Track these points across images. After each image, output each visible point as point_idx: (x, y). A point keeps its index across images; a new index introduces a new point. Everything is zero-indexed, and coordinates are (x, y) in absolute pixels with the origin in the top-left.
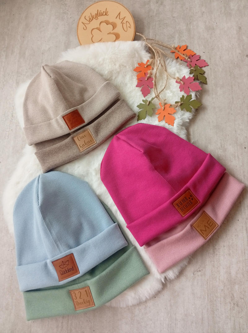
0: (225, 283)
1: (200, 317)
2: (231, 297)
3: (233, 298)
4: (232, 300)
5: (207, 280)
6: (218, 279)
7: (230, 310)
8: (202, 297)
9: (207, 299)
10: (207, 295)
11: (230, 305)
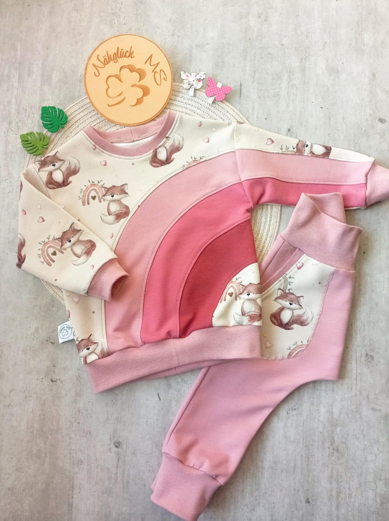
0: (325, 425)
1: (292, 464)
2: (331, 442)
3: (332, 442)
4: (331, 445)
5: (304, 421)
6: (316, 420)
7: (328, 456)
8: (296, 441)
9: (301, 441)
11: (328, 450)
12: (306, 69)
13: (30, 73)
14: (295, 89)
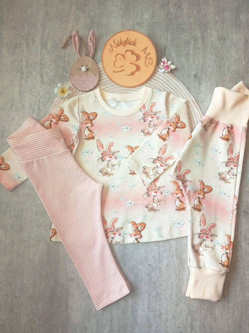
12: (205, 37)
13: (34, 42)
14: (198, 50)
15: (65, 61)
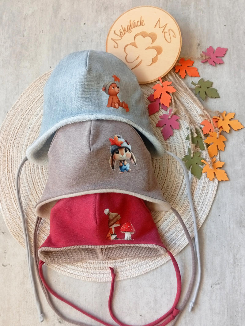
5: (227, 294)
6: (238, 293)
8: (221, 313)
9: (226, 313)
10: (226, 311)
14: (201, 12)
15: (24, 36)
